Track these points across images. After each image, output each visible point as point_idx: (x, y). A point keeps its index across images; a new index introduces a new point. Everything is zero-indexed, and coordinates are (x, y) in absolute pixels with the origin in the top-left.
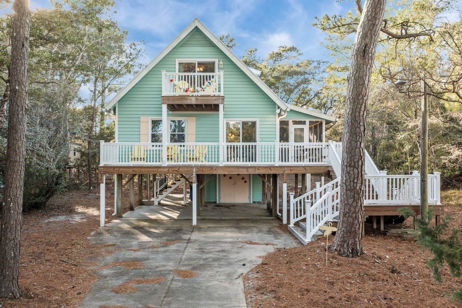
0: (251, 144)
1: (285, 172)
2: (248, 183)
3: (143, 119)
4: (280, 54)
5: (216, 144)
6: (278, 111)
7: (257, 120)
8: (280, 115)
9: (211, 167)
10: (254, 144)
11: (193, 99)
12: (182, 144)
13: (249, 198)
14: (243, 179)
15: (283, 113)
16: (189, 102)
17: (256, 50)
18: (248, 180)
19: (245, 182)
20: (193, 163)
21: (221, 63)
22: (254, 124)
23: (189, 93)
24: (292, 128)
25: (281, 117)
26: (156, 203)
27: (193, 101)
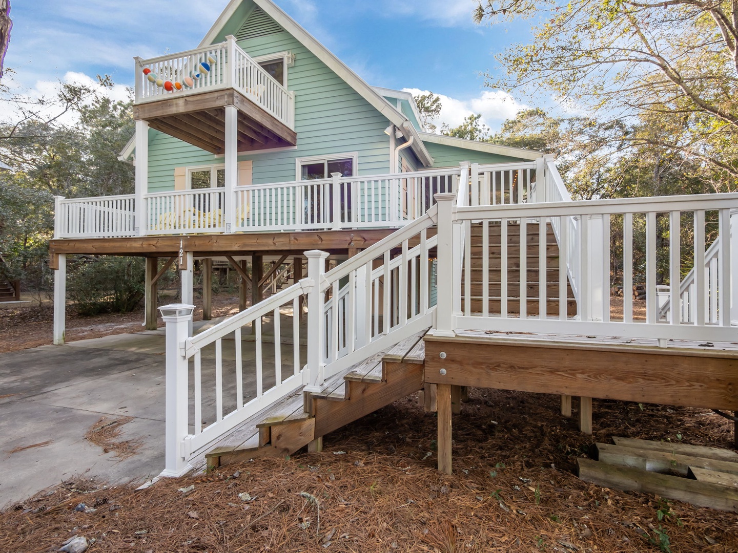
1: (352, 243)
3: (178, 171)
6: (388, 131)
7: (354, 156)
8: (398, 141)
9: (209, 237)
11: (181, 102)
15: (398, 134)
25: (402, 146)
27: (181, 108)
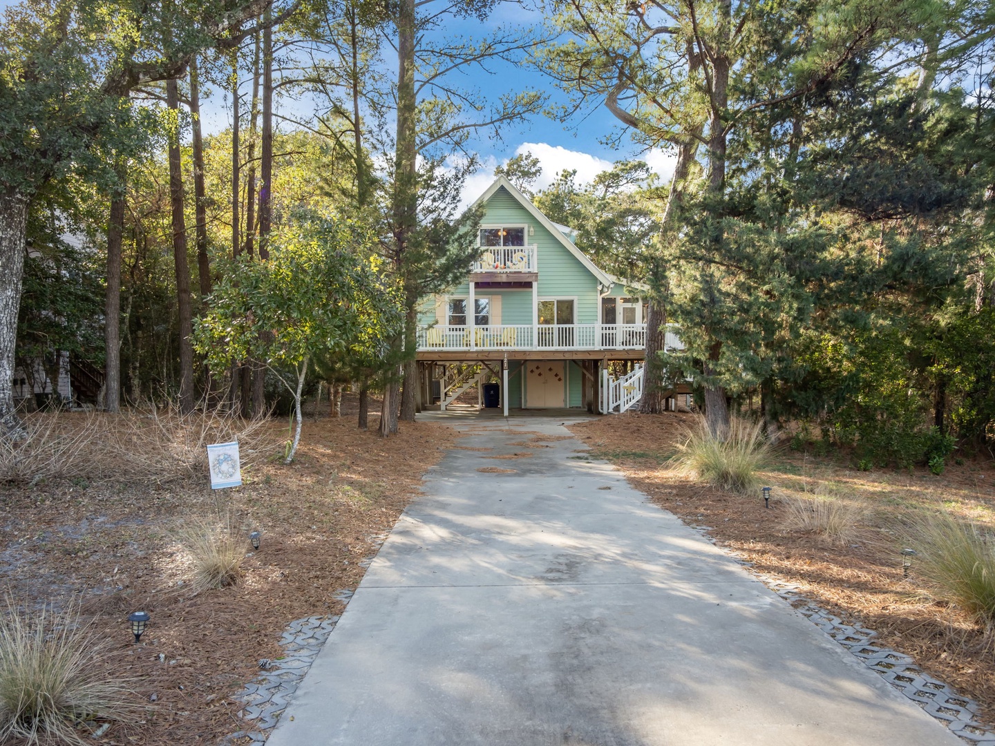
0: (567, 326)
1: (606, 357)
2: (563, 381)
4: (618, 175)
5: (529, 326)
6: (600, 288)
7: (575, 298)
8: (602, 292)
9: (524, 352)
10: (571, 326)
11: (504, 276)
12: (485, 326)
13: (565, 401)
14: (556, 375)
15: (605, 290)
16: (499, 280)
17: (575, 172)
18: (563, 378)
19: (560, 380)
20: (504, 348)
21: (532, 229)
22: (571, 303)
23: (498, 270)
24: (620, 306)
25: (603, 295)
26: (443, 408)
27: (504, 279)
